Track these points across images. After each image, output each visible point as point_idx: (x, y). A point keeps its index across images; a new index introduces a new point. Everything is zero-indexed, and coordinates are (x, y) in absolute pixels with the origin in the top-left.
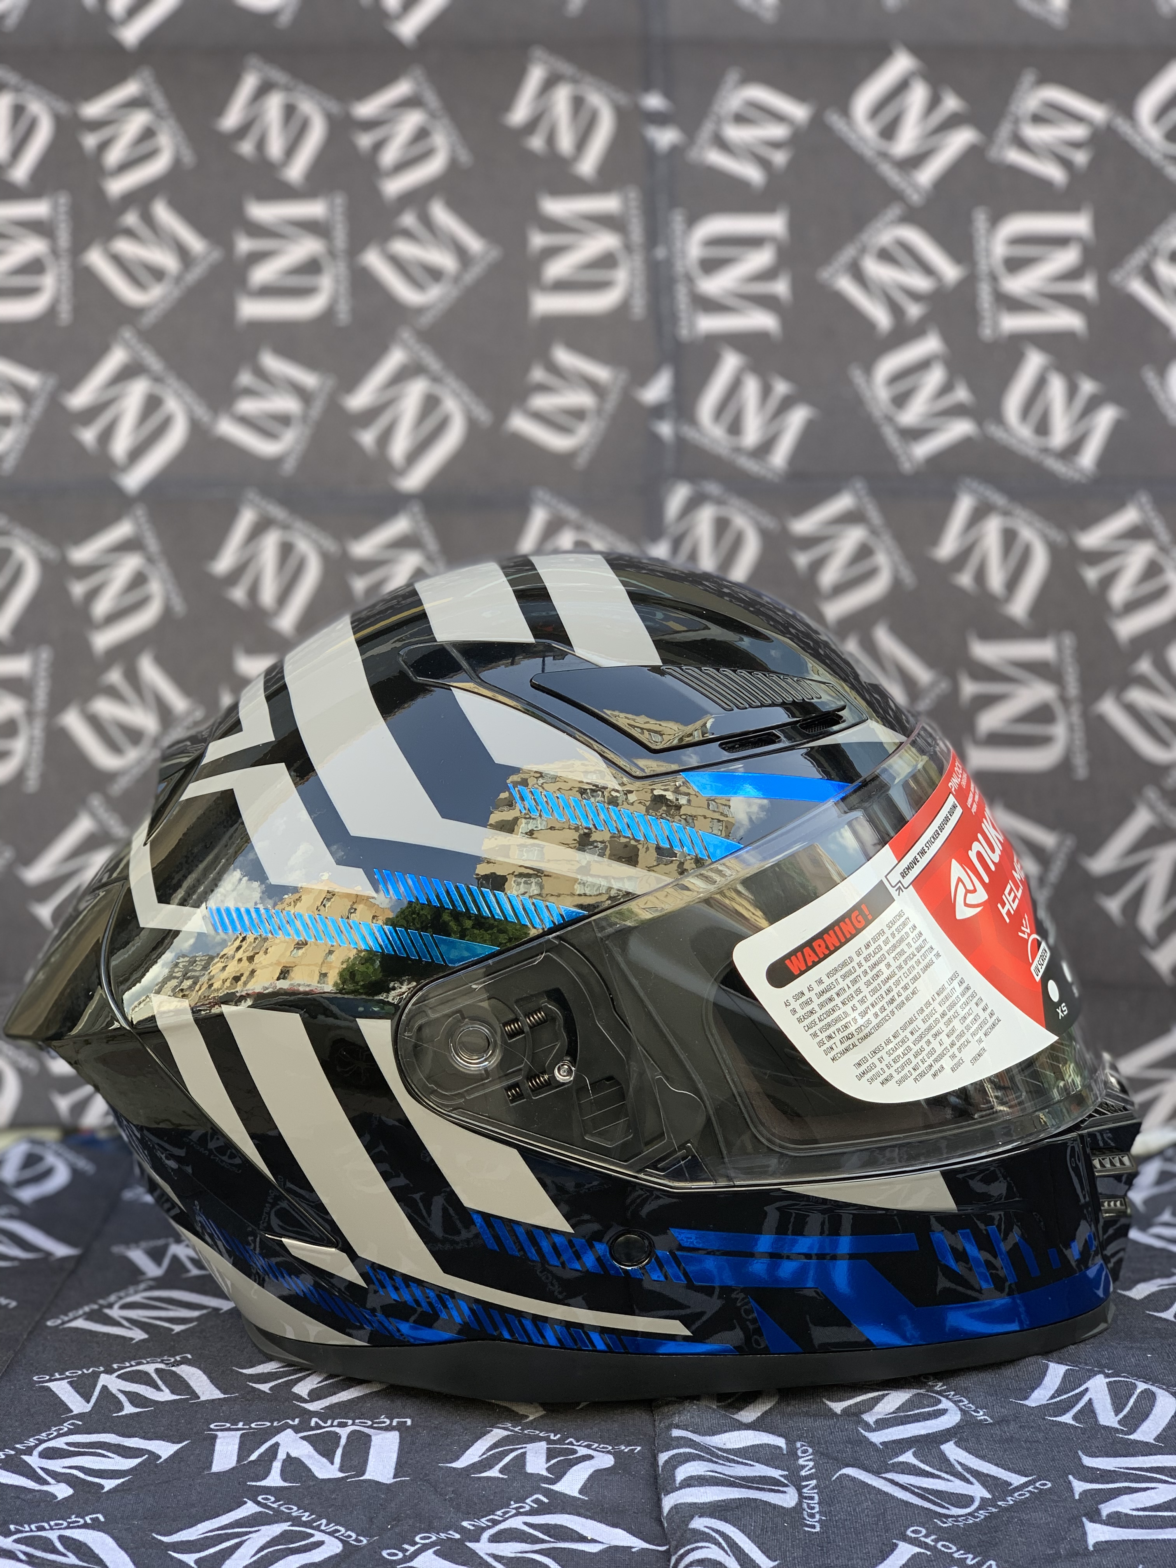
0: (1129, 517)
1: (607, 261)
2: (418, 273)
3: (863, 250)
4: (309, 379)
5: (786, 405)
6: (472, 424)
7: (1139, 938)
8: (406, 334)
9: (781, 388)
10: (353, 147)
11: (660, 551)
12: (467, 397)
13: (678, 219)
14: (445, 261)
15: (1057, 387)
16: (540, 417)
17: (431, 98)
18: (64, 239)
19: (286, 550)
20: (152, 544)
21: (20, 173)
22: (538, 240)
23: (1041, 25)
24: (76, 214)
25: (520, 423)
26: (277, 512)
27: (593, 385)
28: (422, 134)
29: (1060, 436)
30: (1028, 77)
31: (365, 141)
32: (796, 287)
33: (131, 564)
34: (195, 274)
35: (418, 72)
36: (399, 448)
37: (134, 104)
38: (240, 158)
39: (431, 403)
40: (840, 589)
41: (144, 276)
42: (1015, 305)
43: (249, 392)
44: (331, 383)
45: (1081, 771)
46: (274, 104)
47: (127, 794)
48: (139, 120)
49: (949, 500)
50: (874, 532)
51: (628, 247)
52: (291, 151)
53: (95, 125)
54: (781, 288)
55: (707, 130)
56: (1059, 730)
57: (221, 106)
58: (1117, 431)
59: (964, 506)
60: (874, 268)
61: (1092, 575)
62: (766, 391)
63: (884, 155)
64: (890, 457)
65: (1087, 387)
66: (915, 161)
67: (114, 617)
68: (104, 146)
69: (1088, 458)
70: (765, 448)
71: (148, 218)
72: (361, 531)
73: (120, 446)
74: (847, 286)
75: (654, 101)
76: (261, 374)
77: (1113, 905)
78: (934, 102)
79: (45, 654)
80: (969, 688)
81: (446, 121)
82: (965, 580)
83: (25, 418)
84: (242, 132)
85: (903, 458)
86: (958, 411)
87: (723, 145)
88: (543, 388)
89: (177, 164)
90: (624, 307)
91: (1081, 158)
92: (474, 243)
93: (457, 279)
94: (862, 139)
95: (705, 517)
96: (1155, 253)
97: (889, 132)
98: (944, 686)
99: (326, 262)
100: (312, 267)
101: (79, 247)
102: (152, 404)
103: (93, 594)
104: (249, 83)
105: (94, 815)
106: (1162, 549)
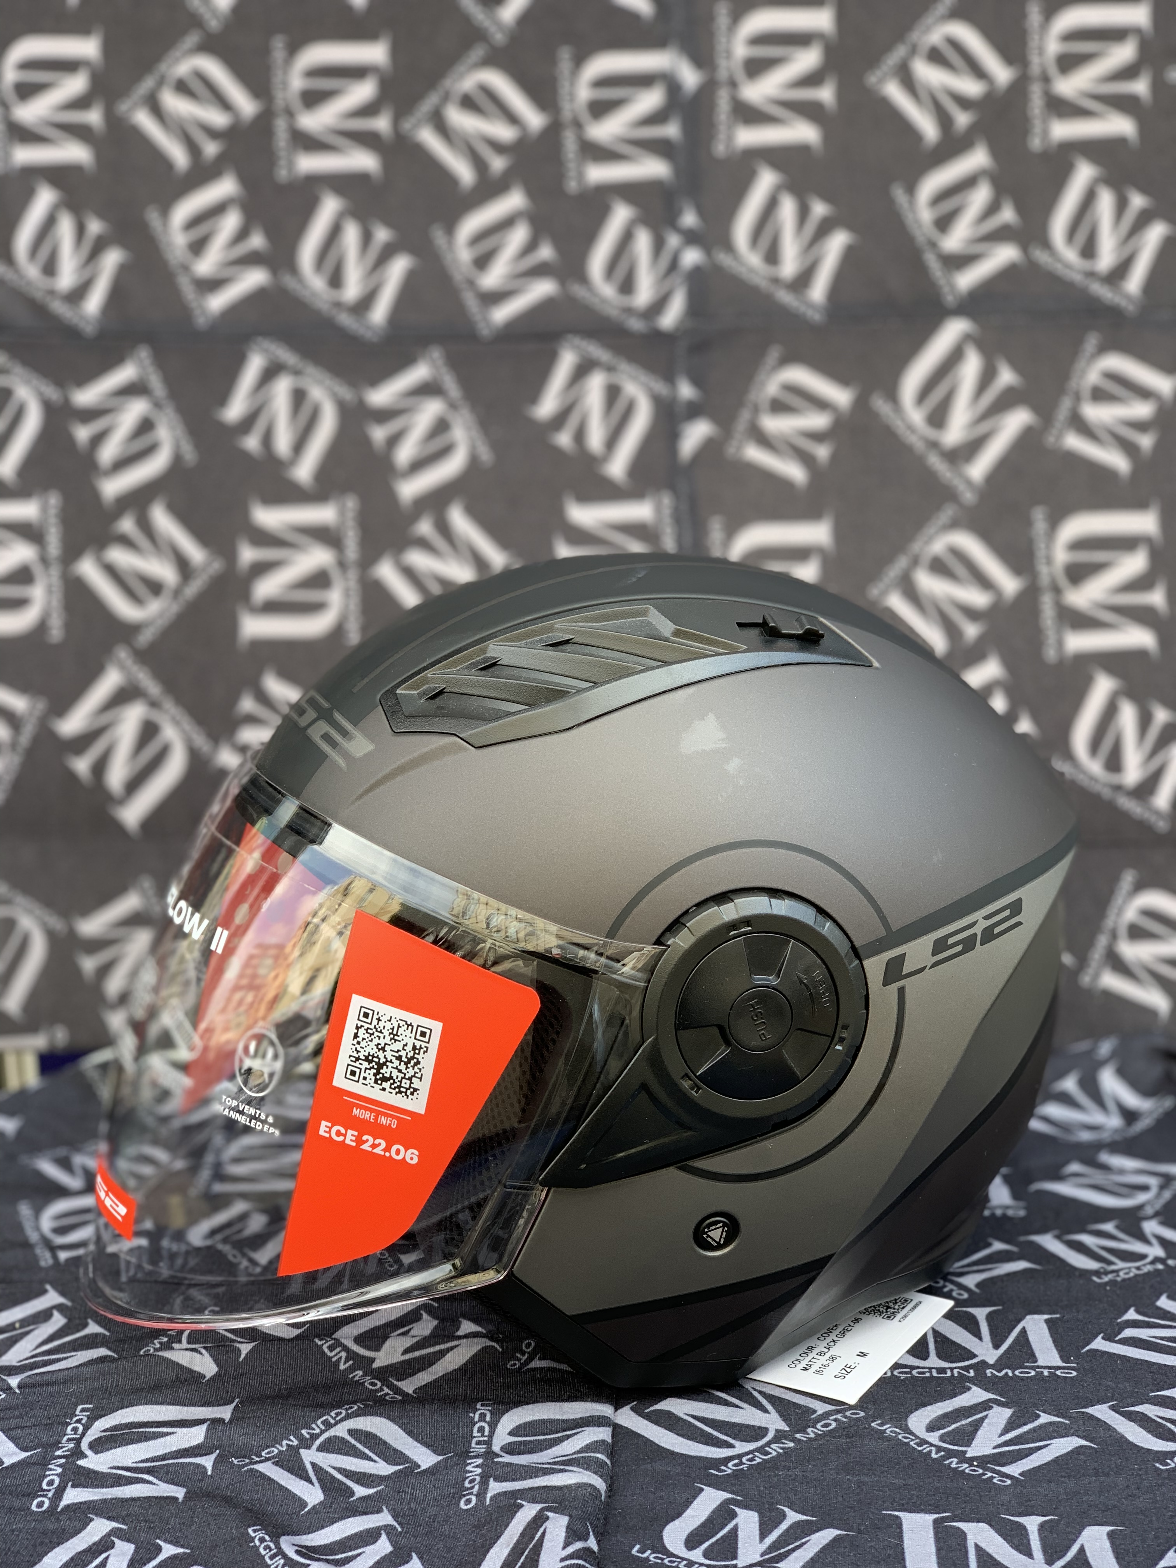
0: (219, 304)
4: (1074, 442)
5: (559, 420)
6: (892, 394)
8: (969, 497)
9: (564, 439)
10: (1038, 717)
15: (283, 443)
16: (820, 404)
19: (1089, 250)
25: (842, 396)
26: (1101, 291)
29: (282, 387)
32: (547, 548)
40: (506, 224)
43: (1140, 426)
44: (1050, 440)
46: (1133, 770)
50: (471, 283)
54: (564, 554)
59: (379, 313)
62: (580, 435)
65: (252, 443)
69: (254, 365)
70: (582, 371)
72: (1008, 273)
74: (495, 556)
76: (1129, 448)
82: (382, 235)
84: (1167, 739)
85: (440, 362)
86: (384, 415)
88: (817, 437)
93: (915, 562)
95: (644, 294)
99: (1063, 581)
106: (186, 268)
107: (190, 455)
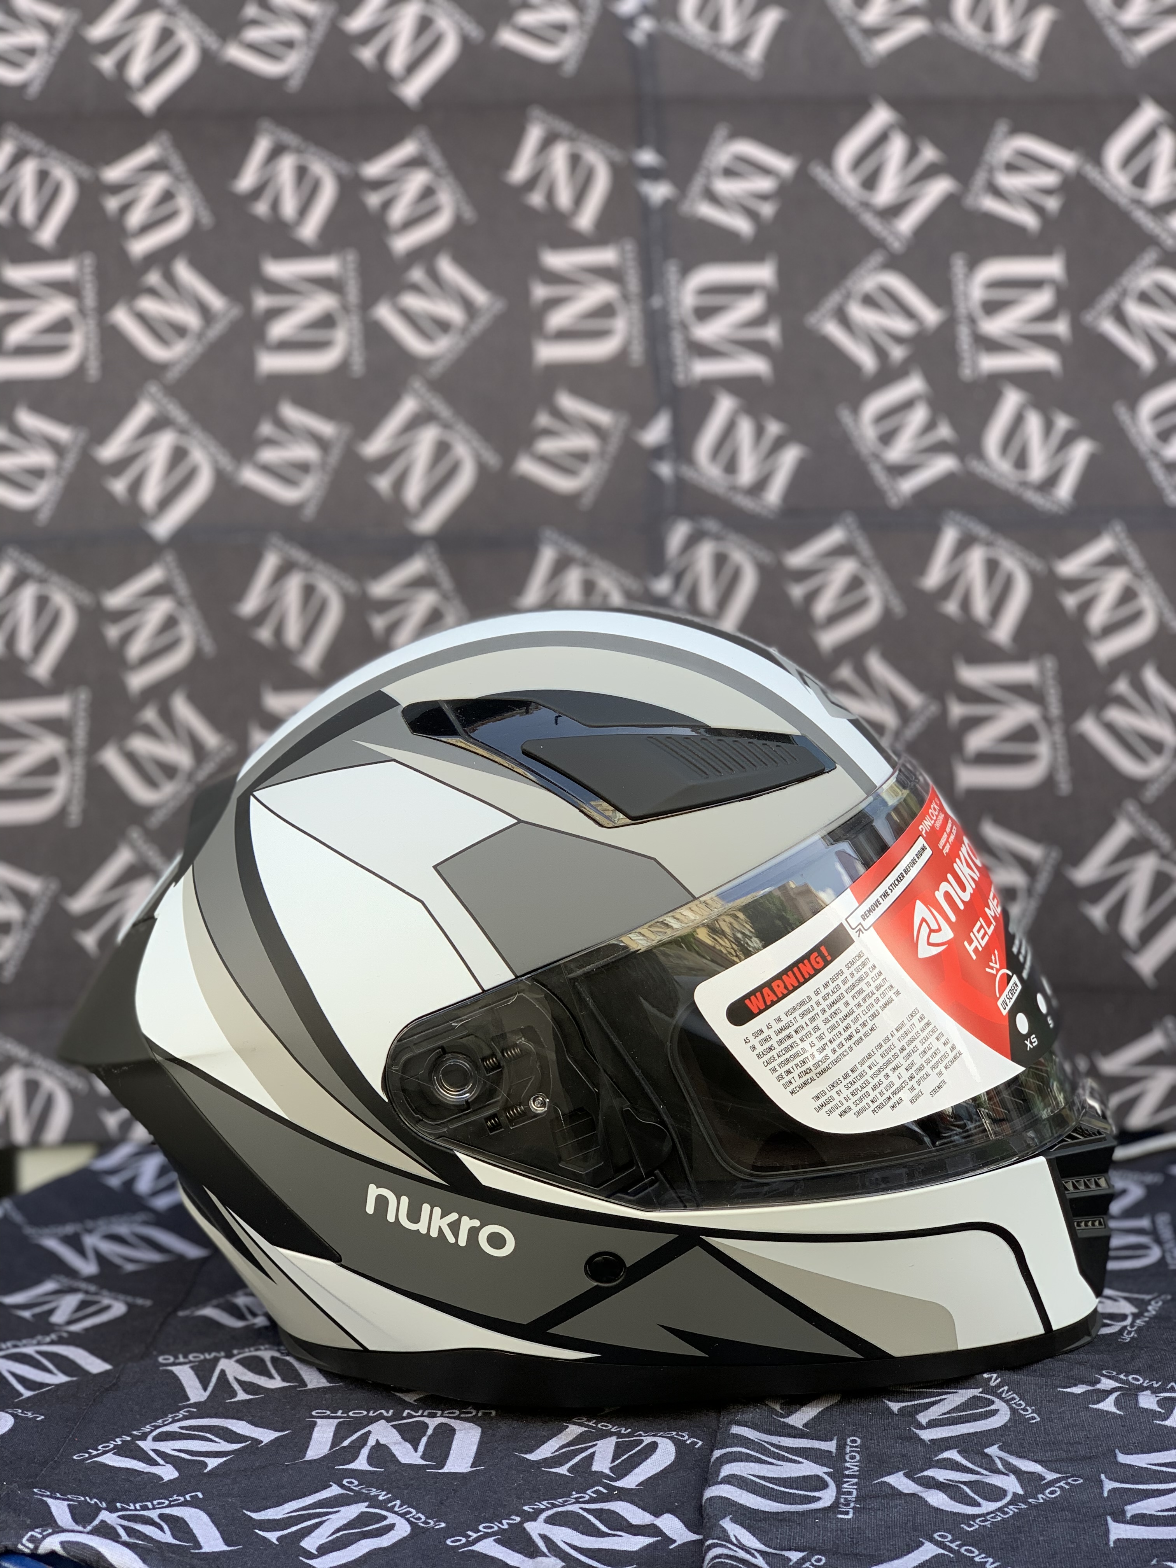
0: (1104, 546)
1: (606, 311)
2: (427, 326)
3: (848, 296)
4: (326, 428)
5: (779, 444)
6: (482, 469)
7: (1122, 944)
8: (417, 384)
9: (774, 428)
10: (363, 206)
11: (662, 585)
12: (477, 443)
13: (672, 270)
14: (453, 313)
15: (1034, 423)
16: (547, 460)
17: (436, 158)
18: (90, 298)
19: (309, 591)
20: (182, 588)
21: (47, 235)
22: (540, 292)
23: (1013, 77)
24: (101, 274)
25: (527, 467)
26: (300, 556)
27: (595, 429)
28: (428, 192)
29: (1037, 470)
30: (1002, 127)
31: (374, 200)
32: (785, 332)
33: (161, 608)
34: (216, 331)
35: (422, 132)
36: (413, 492)
37: (153, 167)
38: (255, 220)
39: (442, 449)
40: (834, 618)
41: (167, 333)
42: (992, 345)
43: (270, 442)
44: (347, 431)
45: (1064, 786)
46: (287, 166)
47: (165, 827)
48: (158, 183)
49: (934, 532)
50: (865, 564)
51: (625, 297)
52: (304, 210)
53: (117, 189)
54: (771, 333)
55: (698, 183)
56: (1043, 749)
57: (235, 169)
58: (1092, 464)
59: (949, 536)
60: (859, 314)
61: (1070, 601)
62: (759, 432)
63: (866, 205)
64: (878, 493)
65: (1063, 423)
66: (895, 210)
67: (148, 659)
68: (125, 208)
69: (1064, 490)
70: (759, 486)
71: (170, 278)
72: (379, 571)
73: (150, 495)
74: (833, 330)
75: (647, 157)
76: (281, 424)
77: (1097, 913)
78: (912, 153)
79: (84, 695)
80: (957, 710)
81: (450, 179)
82: (951, 607)
83: (58, 470)
84: (257, 193)
85: (890, 494)
86: (941, 448)
87: (712, 197)
88: (548, 432)
89: (196, 224)
90: (623, 354)
91: (1052, 204)
92: (479, 296)
93: (464, 330)
94: (844, 189)
95: (705, 553)
96: (1124, 294)
97: (870, 182)
98: (934, 709)
99: (340, 317)
100: (327, 321)
101: (105, 306)
102: (179, 455)
103: (127, 638)
104: (262, 147)
105: (133, 847)
106: (1137, 575)
107: (1122, 412)
